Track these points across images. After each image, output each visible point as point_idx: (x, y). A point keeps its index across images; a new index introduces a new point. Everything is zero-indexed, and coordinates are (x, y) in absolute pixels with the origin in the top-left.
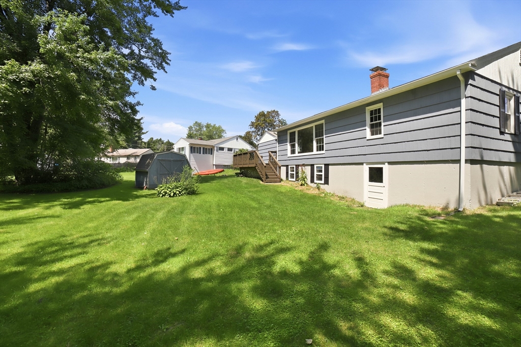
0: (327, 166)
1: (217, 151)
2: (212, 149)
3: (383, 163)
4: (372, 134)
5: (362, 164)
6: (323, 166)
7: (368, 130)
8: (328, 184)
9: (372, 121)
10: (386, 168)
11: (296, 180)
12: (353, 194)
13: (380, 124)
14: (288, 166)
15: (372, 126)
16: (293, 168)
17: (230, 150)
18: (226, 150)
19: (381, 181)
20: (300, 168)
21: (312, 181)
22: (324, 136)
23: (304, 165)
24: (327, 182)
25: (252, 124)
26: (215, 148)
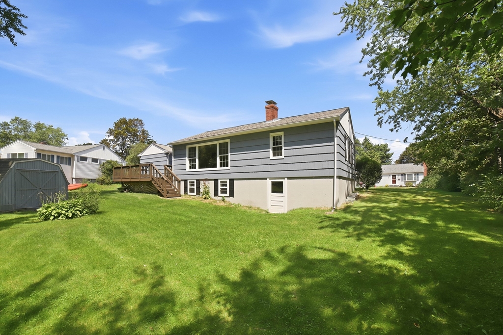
0: (232, 181)
1: (78, 161)
2: (70, 158)
3: (284, 178)
4: (274, 155)
5: (266, 179)
6: (228, 181)
7: (271, 152)
8: (233, 197)
9: (274, 145)
10: (285, 182)
11: (197, 194)
12: (258, 203)
13: (281, 148)
14: (187, 180)
15: (274, 149)
16: (194, 182)
17: (95, 160)
18: (89, 161)
19: (282, 192)
20: (202, 182)
21: (216, 194)
22: (229, 154)
23: (206, 180)
24: (232, 194)
25: (111, 132)
26: (76, 158)
